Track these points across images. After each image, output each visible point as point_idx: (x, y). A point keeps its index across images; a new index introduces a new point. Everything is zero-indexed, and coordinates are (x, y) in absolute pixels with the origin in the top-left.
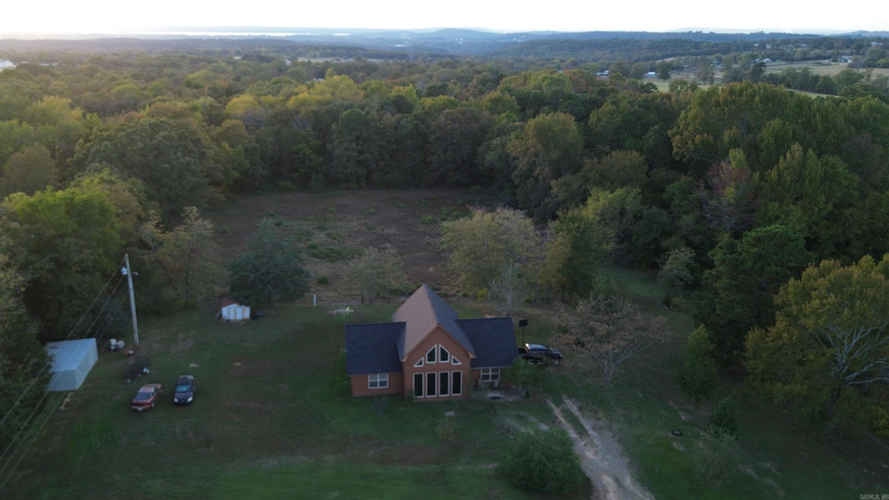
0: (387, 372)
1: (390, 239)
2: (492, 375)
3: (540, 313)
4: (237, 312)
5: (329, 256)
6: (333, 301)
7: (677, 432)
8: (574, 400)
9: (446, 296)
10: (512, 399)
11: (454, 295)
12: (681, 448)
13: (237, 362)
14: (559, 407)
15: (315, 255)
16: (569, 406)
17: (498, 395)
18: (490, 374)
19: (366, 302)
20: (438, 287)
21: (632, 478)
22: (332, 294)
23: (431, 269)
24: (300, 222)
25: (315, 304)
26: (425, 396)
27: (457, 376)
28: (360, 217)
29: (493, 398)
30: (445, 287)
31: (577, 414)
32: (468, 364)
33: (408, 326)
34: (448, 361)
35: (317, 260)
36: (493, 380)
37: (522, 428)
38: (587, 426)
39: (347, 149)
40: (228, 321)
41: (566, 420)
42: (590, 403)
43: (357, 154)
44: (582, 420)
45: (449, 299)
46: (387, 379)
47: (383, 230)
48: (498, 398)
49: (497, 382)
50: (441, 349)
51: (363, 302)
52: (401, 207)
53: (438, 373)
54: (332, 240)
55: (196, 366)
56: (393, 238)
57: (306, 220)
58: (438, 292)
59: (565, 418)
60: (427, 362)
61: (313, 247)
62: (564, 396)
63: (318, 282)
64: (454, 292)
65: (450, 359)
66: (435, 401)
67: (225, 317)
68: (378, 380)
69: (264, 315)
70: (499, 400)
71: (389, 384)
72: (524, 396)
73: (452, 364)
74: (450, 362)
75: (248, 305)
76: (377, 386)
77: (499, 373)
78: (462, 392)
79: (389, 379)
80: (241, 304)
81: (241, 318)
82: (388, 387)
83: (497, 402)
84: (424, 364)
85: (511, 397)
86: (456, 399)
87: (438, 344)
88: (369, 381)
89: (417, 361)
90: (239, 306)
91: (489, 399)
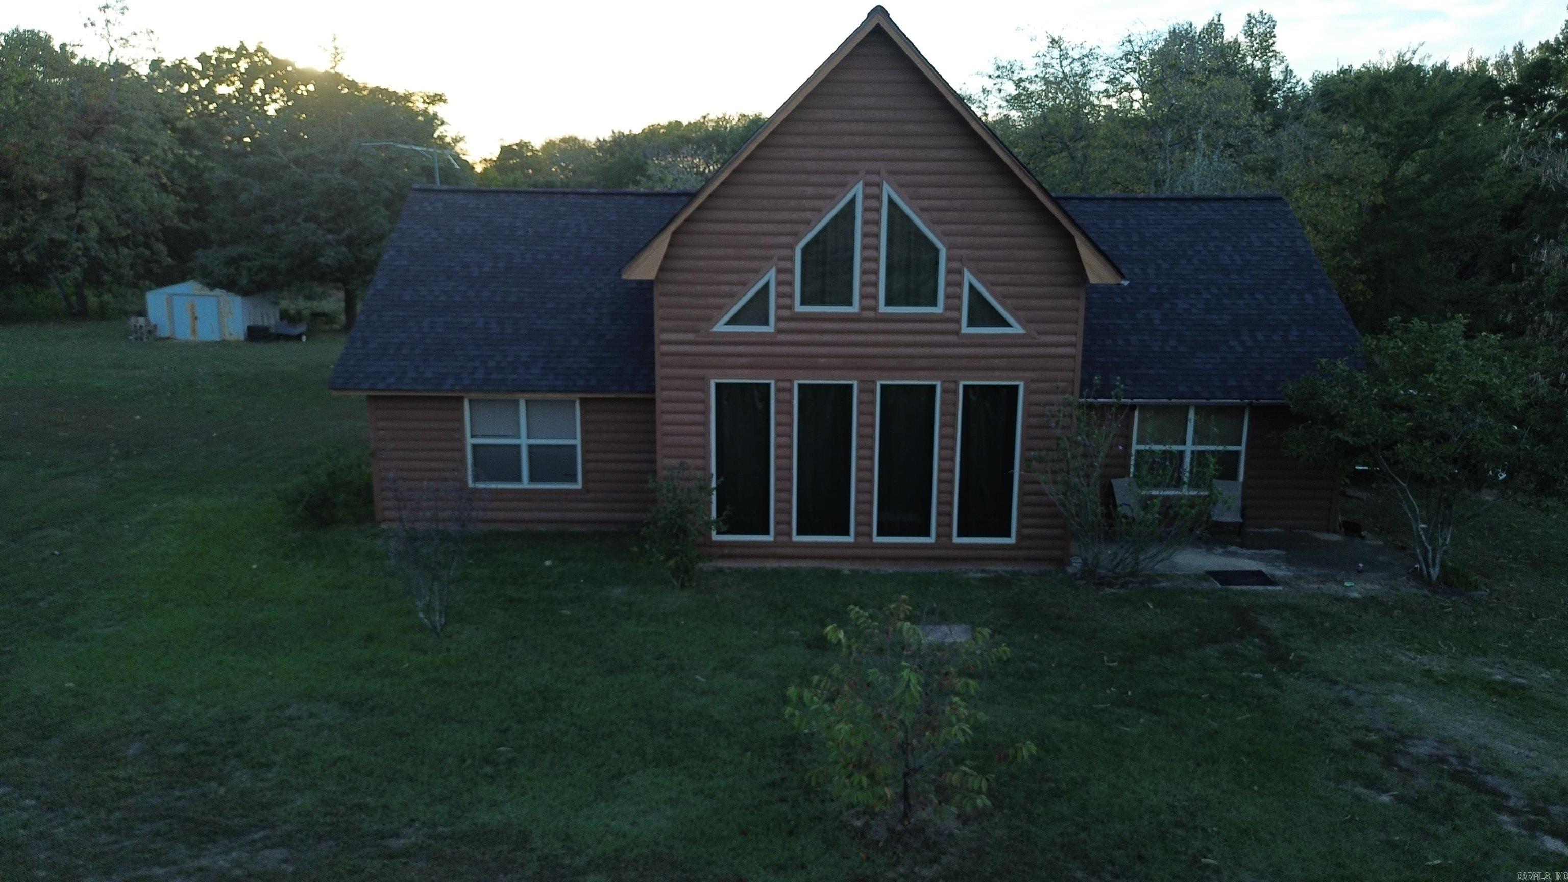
0: (568, 391)
2: (1199, 460)
4: (200, 313)
17: (1245, 563)
18: (1189, 447)
26: (784, 535)
27: (990, 416)
32: (1069, 344)
34: (938, 308)
36: (1201, 493)
46: (575, 441)
49: (1231, 499)
50: (898, 218)
53: (868, 387)
60: (800, 307)
65: (953, 297)
66: (847, 572)
67: (155, 326)
68: (524, 442)
69: (304, 339)
70: (1270, 588)
71: (585, 472)
72: (1435, 572)
73: (965, 330)
74: (953, 314)
75: (230, 286)
76: (518, 479)
77: (1242, 448)
78: (1020, 526)
79: (584, 442)
80: (212, 286)
81: (216, 337)
82: (579, 486)
83: (1256, 594)
84: (779, 319)
85: (1339, 579)
86: (983, 571)
87: (874, 178)
88: (470, 441)
89: (734, 297)
90: (206, 291)
91: (1201, 578)
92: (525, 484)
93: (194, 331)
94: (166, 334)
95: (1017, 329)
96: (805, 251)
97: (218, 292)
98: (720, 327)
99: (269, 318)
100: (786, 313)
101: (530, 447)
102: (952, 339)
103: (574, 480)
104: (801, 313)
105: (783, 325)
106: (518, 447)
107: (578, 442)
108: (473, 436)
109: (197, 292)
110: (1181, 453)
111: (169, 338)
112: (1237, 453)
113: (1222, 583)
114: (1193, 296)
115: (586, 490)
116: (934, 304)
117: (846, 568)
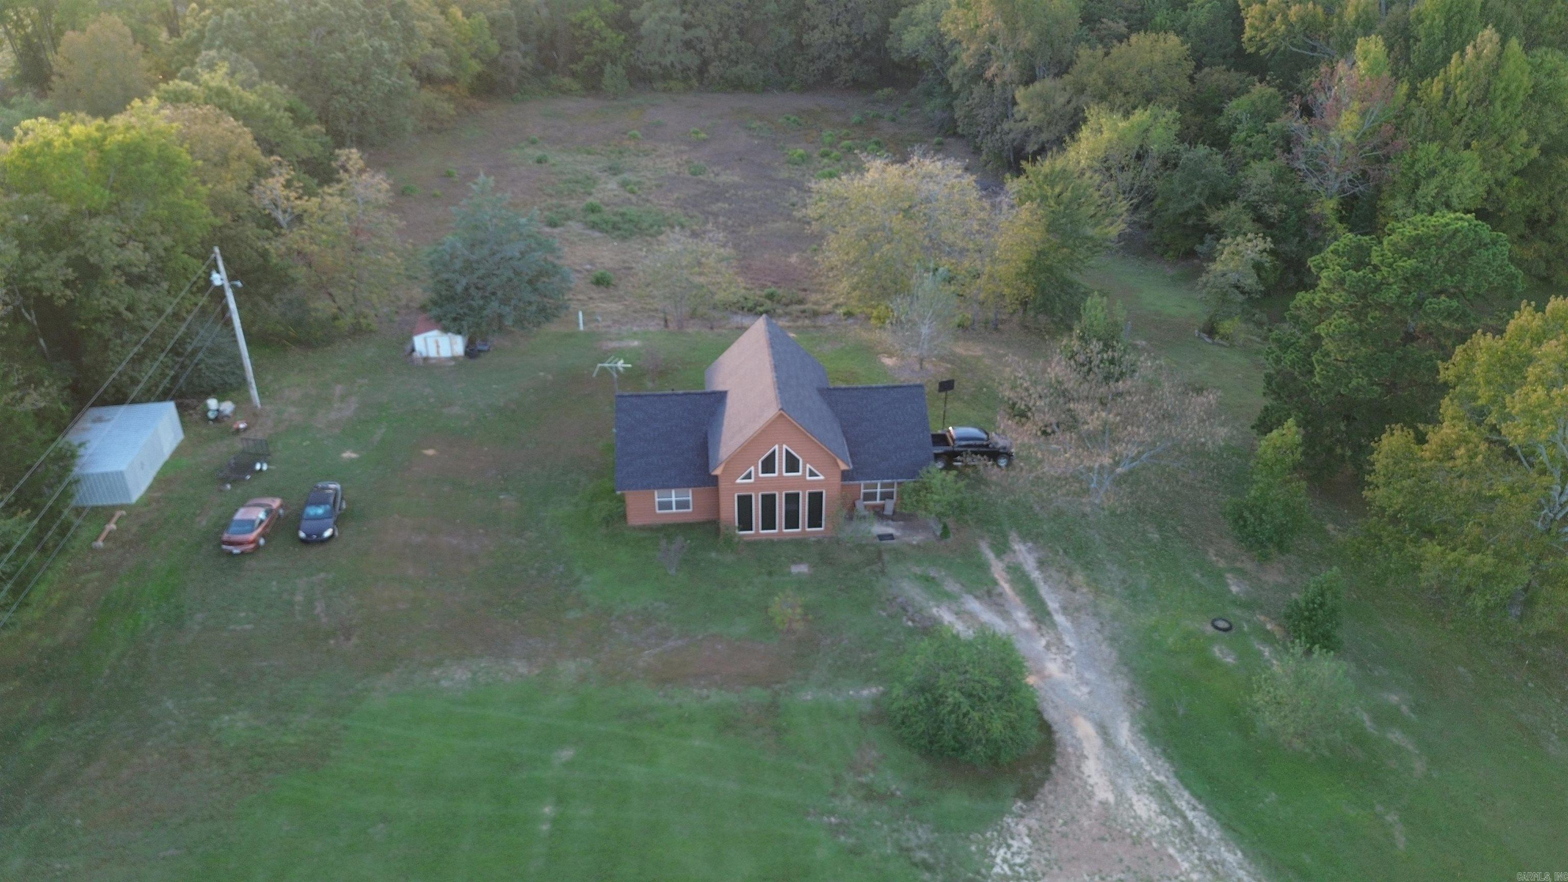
0: (689, 487)
1: (727, 195)
2: (881, 493)
3: (980, 353)
4: (440, 344)
5: (619, 229)
6: (615, 322)
7: (1222, 624)
8: (1030, 544)
9: (815, 314)
10: (917, 539)
11: (829, 313)
12: (1229, 660)
13: (427, 449)
14: (1002, 560)
15: (594, 226)
16: (1021, 558)
17: (890, 530)
18: (879, 490)
19: (672, 326)
20: (802, 295)
21: (1132, 725)
22: (614, 307)
23: (794, 259)
24: (579, 158)
25: (582, 327)
26: (757, 531)
27: (816, 499)
28: (682, 147)
29: (882, 537)
30: (814, 297)
31: (1035, 575)
32: (837, 479)
33: (730, 401)
34: (800, 473)
35: (597, 234)
36: (882, 502)
37: (931, 603)
38: (1053, 604)
39: (663, 19)
40: (426, 359)
41: (1014, 589)
42: (1061, 552)
43: (682, 29)
44: (1044, 590)
45: (819, 322)
46: (690, 498)
47: (717, 175)
48: (891, 537)
49: (890, 505)
50: (787, 451)
51: (666, 326)
52: (754, 129)
53: (781, 494)
54: (629, 195)
55: (354, 455)
56: (733, 191)
57: (589, 153)
58: (802, 307)
59: (1012, 582)
60: (761, 475)
61: (593, 209)
62: (1013, 535)
63: (592, 283)
64: (829, 306)
65: (804, 470)
66: (776, 540)
67: (420, 353)
68: (674, 499)
69: (491, 349)
70: (892, 541)
71: (693, 506)
73: (808, 478)
74: (805, 475)
75: (457, 333)
76: (671, 509)
77: (895, 490)
78: (825, 525)
79: (693, 499)
80: (447, 331)
81: (449, 355)
82: (691, 510)
83: (888, 544)
85: (914, 535)
86: (816, 535)
87: (781, 445)
89: (742, 474)
90: (443, 334)
91: (875, 538)
92: (674, 510)
93: (438, 352)
94: (424, 354)
96: (763, 462)
97: (450, 334)
98: (739, 481)
100: (757, 476)
101: (677, 502)
102: (804, 481)
103: (688, 507)
105: (756, 480)
106: (672, 501)
108: (658, 499)
109: (439, 335)
110: (876, 493)
112: (893, 492)
113: (881, 540)
114: (884, 436)
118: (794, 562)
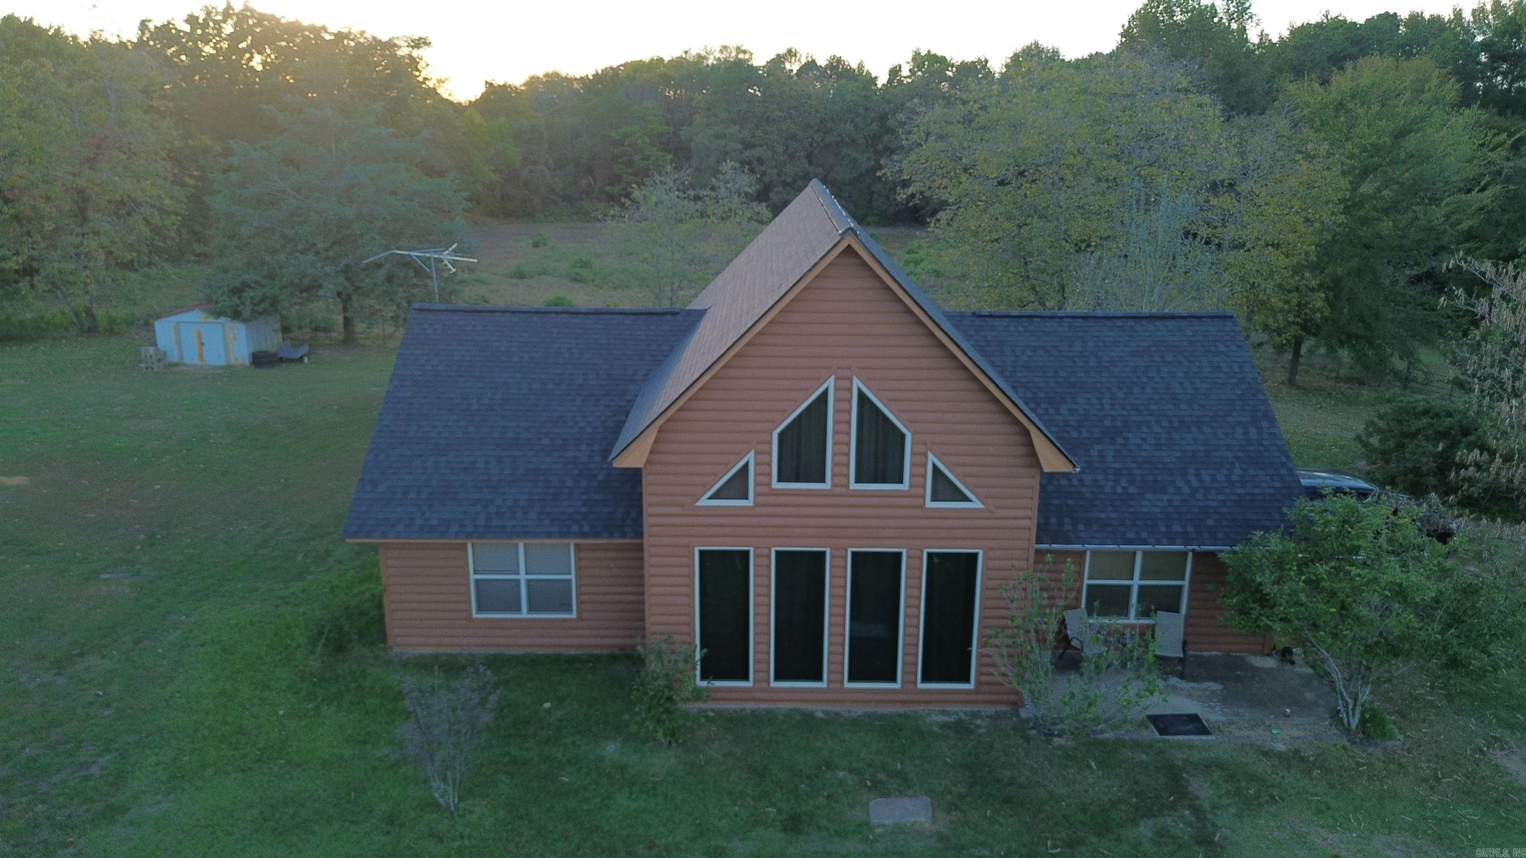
0: (563, 532)
2: (1141, 587)
4: (205, 340)
17: (1186, 705)
18: (1136, 582)
26: (763, 682)
27: (952, 580)
29: (1164, 724)
32: (1025, 513)
33: (708, 318)
34: (904, 487)
36: (1150, 620)
40: (175, 365)
46: (572, 574)
48: (1195, 724)
49: (1169, 633)
50: (865, 400)
53: (839, 554)
60: (778, 484)
65: (918, 476)
66: (820, 715)
67: (165, 354)
68: (523, 577)
69: (306, 360)
70: (1204, 738)
71: (580, 603)
72: (1355, 722)
73: (929, 504)
74: (920, 491)
75: (236, 315)
76: (519, 610)
77: (1186, 583)
78: (979, 674)
79: (578, 577)
80: (218, 314)
81: (222, 362)
82: (574, 615)
83: (1190, 747)
84: (757, 494)
85: (1268, 722)
86: (944, 712)
87: (846, 373)
88: (473, 577)
89: (717, 476)
90: (212, 319)
91: (1142, 725)
92: (525, 614)
93: (201, 356)
94: (175, 359)
95: (976, 504)
96: (781, 435)
97: (223, 319)
98: (704, 502)
99: (272, 342)
100: (765, 489)
101: (528, 581)
102: (918, 512)
103: (567, 608)
104: (777, 490)
105: (761, 500)
106: (518, 581)
107: (572, 577)
108: (475, 572)
109: (202, 320)
110: (1129, 587)
111: (177, 365)
112: (1180, 588)
113: (1163, 731)
114: (1145, 429)
115: (580, 618)
116: (900, 481)
117: (819, 710)
118: (878, 788)
